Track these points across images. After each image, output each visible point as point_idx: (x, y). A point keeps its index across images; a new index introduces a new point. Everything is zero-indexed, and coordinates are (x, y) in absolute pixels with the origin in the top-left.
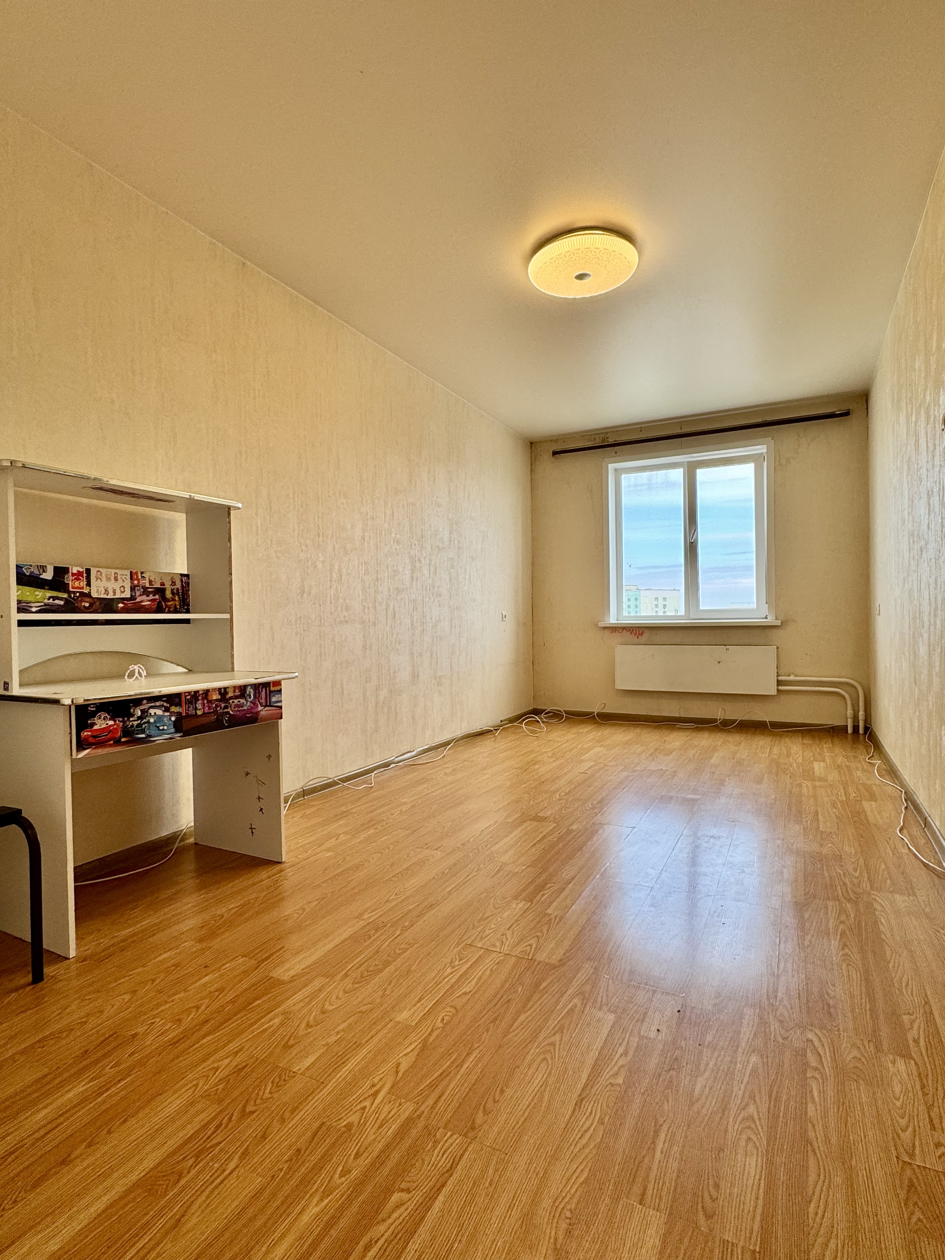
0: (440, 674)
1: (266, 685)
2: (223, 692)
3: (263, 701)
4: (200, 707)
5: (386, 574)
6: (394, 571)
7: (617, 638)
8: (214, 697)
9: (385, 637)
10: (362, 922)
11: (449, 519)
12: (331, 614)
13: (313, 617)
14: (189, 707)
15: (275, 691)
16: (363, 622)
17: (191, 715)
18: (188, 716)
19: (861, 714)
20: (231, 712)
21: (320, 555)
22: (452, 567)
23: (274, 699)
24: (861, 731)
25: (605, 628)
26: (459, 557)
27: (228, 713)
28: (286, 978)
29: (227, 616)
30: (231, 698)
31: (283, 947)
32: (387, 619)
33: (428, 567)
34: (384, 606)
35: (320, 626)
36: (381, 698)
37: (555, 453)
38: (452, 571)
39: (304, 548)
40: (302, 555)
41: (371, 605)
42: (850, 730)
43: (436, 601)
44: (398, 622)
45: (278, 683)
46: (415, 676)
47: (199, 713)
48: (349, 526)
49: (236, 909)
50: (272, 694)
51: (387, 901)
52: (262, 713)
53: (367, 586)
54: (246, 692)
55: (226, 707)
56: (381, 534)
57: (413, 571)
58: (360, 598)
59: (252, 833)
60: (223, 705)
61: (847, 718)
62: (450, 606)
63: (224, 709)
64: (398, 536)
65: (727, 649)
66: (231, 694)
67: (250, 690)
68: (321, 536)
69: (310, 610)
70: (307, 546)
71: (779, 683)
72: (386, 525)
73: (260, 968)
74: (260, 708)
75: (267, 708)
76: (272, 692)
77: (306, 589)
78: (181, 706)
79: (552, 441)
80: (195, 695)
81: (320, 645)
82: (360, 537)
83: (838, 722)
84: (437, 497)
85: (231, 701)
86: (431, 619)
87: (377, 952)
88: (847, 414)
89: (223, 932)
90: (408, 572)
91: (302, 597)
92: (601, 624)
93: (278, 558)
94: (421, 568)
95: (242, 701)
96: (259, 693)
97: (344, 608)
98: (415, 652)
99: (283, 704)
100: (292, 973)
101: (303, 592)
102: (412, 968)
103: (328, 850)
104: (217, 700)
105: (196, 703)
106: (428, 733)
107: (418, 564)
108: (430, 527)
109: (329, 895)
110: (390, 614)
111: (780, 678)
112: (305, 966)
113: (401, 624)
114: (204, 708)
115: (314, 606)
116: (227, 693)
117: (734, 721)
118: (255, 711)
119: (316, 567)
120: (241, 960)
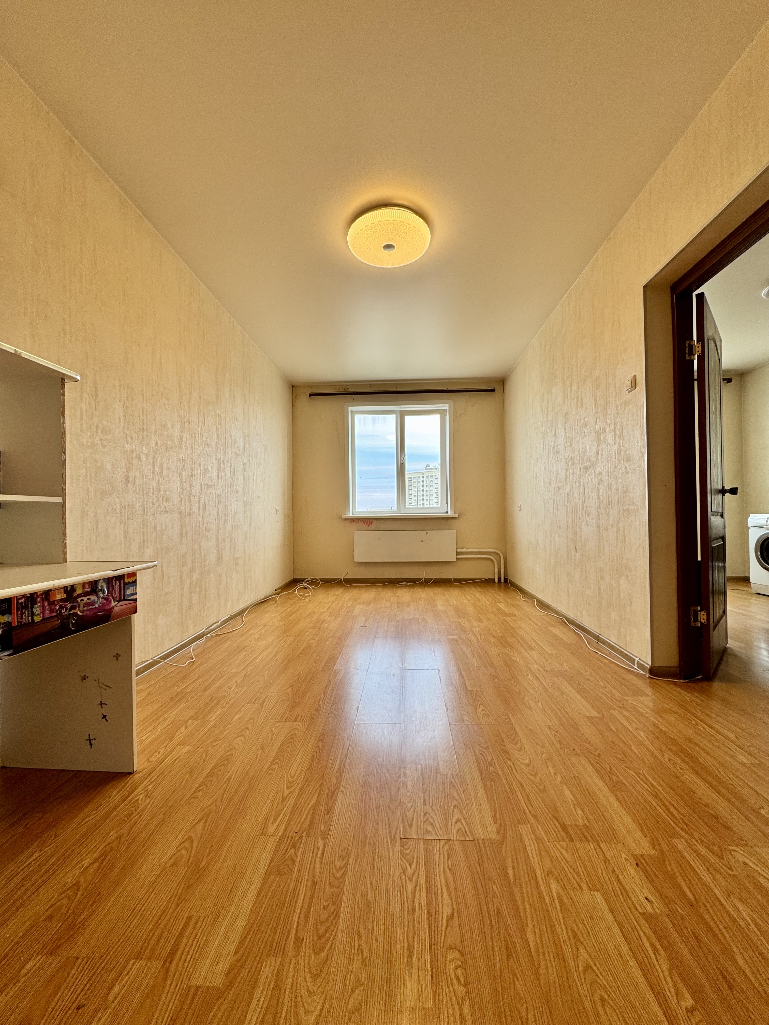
0: (237, 556)
1: (120, 578)
2: (69, 590)
3: (117, 595)
4: (39, 612)
5: (199, 472)
6: (205, 469)
7: (354, 526)
8: (58, 597)
9: (198, 525)
10: (272, 839)
11: (243, 432)
12: (153, 504)
13: (137, 506)
14: (23, 613)
15: (129, 583)
16: (180, 513)
17: (25, 624)
18: (21, 626)
19: (502, 570)
20: (79, 613)
21: (144, 448)
22: (245, 470)
23: (128, 592)
24: (502, 581)
25: (346, 519)
26: (249, 463)
27: (76, 614)
28: (218, 981)
29: (59, 500)
30: (79, 596)
31: (190, 918)
32: (199, 510)
33: (229, 469)
34: (197, 499)
35: (144, 515)
36: (194, 578)
37: (311, 395)
38: (245, 473)
39: (129, 439)
40: (126, 446)
41: (187, 497)
42: (497, 581)
43: (235, 497)
44: (208, 513)
45: (133, 574)
46: (219, 558)
47: (37, 619)
48: (170, 425)
49: (97, 865)
50: (126, 586)
51: (284, 799)
52: (115, 609)
53: (184, 480)
54: (97, 587)
55: (73, 608)
56: (195, 437)
57: (219, 471)
58: (179, 491)
59: (91, 744)
60: (69, 606)
61: (495, 574)
62: (244, 502)
63: (70, 610)
64: (208, 440)
65: (427, 533)
66: (79, 591)
67: (103, 585)
68: (145, 430)
69: (134, 500)
70: (132, 438)
71: (458, 553)
72: (199, 429)
73: (171, 974)
74: (113, 604)
75: (121, 603)
76: (127, 584)
77: (131, 480)
78: (10, 613)
79: (308, 386)
80: (31, 598)
81: (143, 533)
82: (179, 437)
83: (489, 576)
84: (236, 413)
85: (79, 600)
86: (231, 511)
87: (315, 883)
88: (493, 390)
89: (87, 918)
90: (215, 471)
91: (127, 486)
92: (344, 517)
93: (104, 446)
94: (224, 468)
95: (93, 598)
96: (113, 586)
97: (165, 498)
98: (220, 538)
99: (139, 597)
100: (224, 966)
101: (127, 481)
102: (369, 897)
103: (183, 743)
104: (61, 600)
105: (32, 607)
106: (229, 605)
107: (222, 466)
108: (231, 436)
109: (213, 807)
110: (201, 506)
111: (459, 550)
112: (235, 944)
113: (209, 514)
114: (43, 613)
115: (138, 496)
116: (75, 590)
117: (431, 579)
118: (108, 607)
119: (140, 459)
120: (137, 966)
